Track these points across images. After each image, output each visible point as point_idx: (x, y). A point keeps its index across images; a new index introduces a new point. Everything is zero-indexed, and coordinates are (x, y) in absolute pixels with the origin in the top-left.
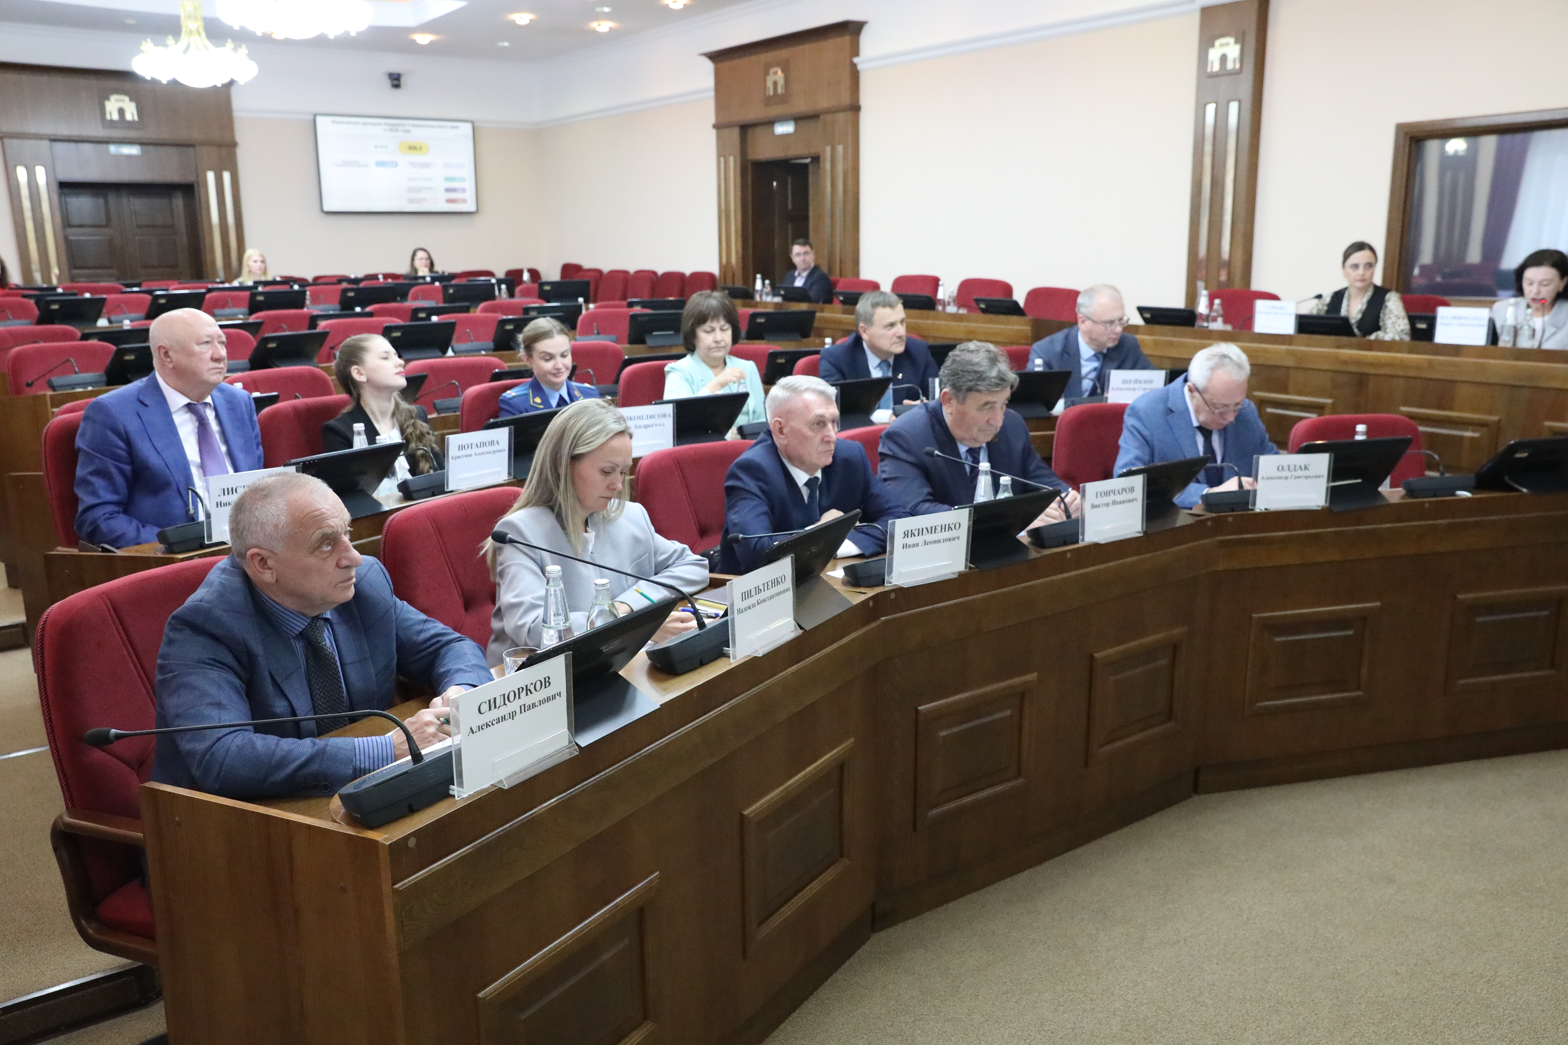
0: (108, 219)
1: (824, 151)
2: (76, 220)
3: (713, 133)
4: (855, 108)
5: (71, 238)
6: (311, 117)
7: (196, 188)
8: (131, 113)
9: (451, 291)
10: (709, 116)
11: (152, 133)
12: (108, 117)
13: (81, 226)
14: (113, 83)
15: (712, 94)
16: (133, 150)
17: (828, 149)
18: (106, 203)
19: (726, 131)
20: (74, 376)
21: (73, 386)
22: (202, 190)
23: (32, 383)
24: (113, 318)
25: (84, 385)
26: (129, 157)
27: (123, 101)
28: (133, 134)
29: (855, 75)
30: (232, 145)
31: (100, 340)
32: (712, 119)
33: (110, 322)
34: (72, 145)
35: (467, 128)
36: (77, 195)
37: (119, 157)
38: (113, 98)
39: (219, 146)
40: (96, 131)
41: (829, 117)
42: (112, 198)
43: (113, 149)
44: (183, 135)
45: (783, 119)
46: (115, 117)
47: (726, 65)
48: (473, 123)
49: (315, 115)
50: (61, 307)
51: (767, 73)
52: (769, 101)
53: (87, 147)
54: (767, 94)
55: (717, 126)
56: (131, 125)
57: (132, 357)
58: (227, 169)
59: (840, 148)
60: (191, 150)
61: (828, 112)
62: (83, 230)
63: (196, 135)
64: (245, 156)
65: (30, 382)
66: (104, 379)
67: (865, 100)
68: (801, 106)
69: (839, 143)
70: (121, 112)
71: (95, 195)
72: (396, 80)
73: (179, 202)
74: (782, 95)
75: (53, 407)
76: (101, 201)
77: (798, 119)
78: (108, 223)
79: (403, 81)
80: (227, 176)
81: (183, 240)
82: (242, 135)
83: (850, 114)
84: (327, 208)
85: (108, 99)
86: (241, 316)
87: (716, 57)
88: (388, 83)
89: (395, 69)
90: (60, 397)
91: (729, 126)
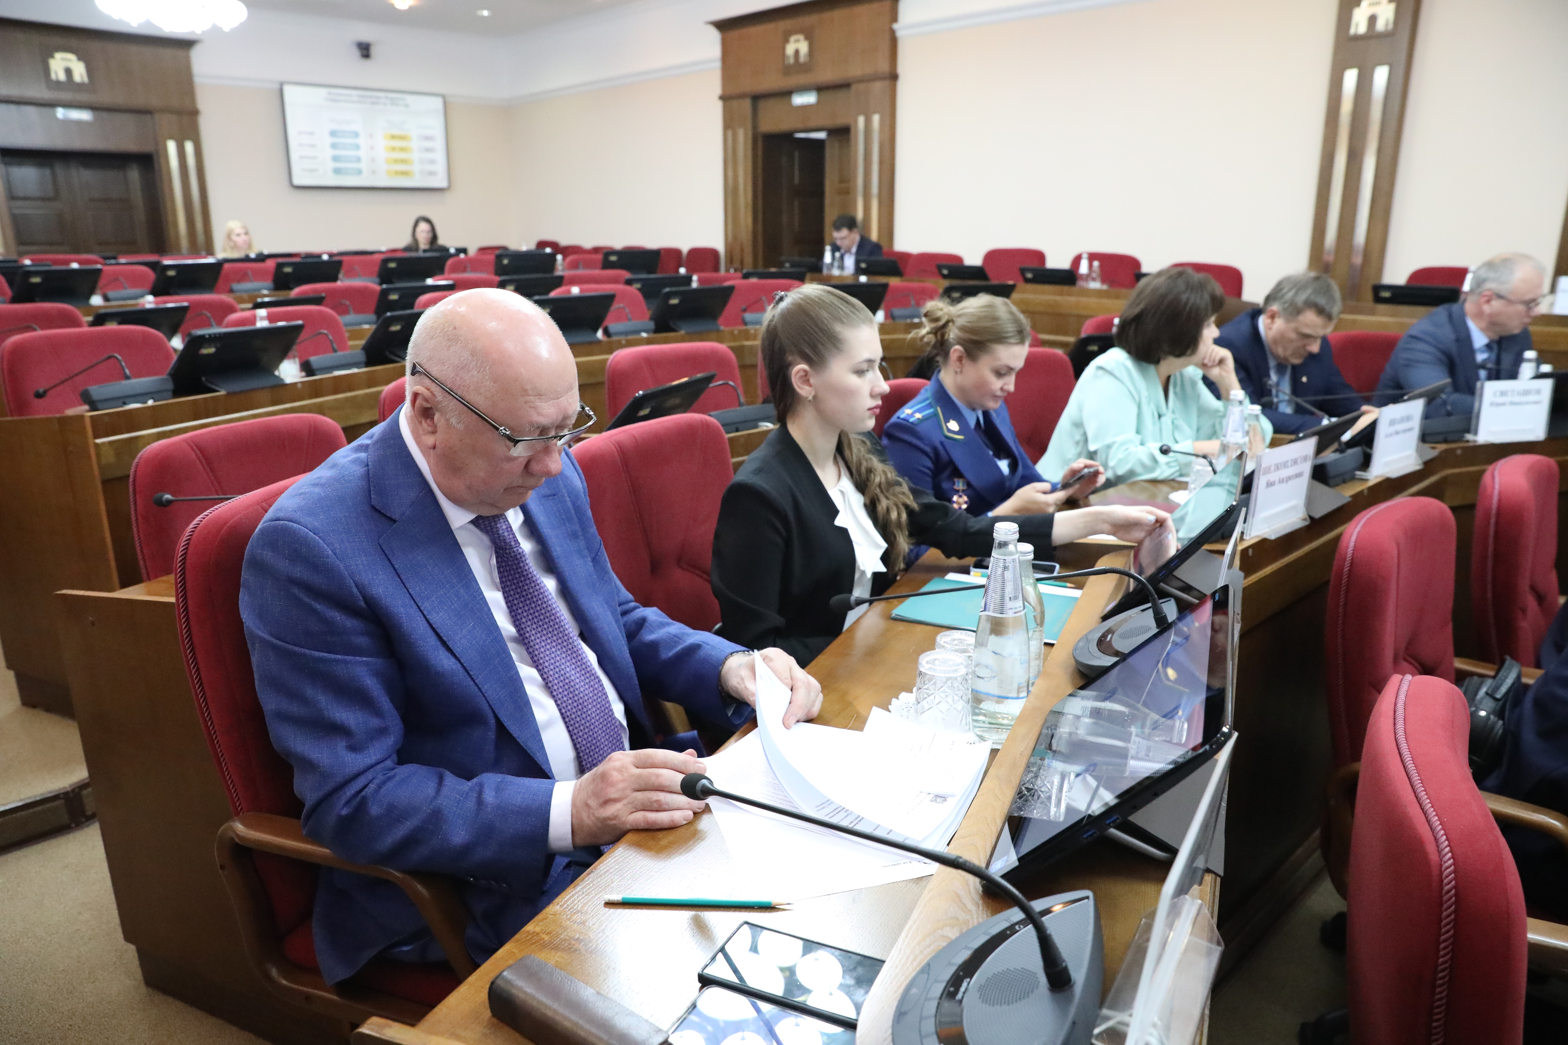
0: (57, 191)
1: (856, 121)
2: (20, 193)
3: (718, 106)
4: (894, 77)
5: (16, 212)
6: (277, 86)
7: (155, 158)
8: (80, 72)
9: (506, 262)
10: (715, 87)
11: (105, 97)
12: (53, 77)
13: (26, 198)
14: (56, 40)
15: (718, 65)
16: (84, 116)
17: (861, 120)
18: (54, 175)
19: (735, 104)
20: (125, 382)
21: (124, 400)
22: (162, 161)
23: (45, 392)
24: (111, 294)
25: (141, 397)
26: (79, 123)
27: (70, 60)
28: (84, 97)
29: (894, 41)
30: (194, 113)
31: (120, 323)
32: (717, 90)
33: (106, 299)
34: (13, 108)
35: (438, 103)
36: (20, 164)
37: (67, 123)
38: (58, 56)
39: (179, 113)
40: (41, 92)
41: (862, 86)
42: (60, 170)
43: (60, 112)
44: (140, 100)
45: (803, 89)
46: (62, 77)
47: (735, 34)
48: (443, 97)
49: (282, 84)
50: (44, 280)
51: (786, 41)
52: (788, 70)
53: (30, 110)
54: (786, 62)
55: (724, 98)
56: (80, 87)
57: (212, 350)
58: (189, 139)
59: (876, 118)
60: (149, 116)
61: (861, 80)
62: (27, 203)
63: (154, 101)
64: (207, 124)
65: (41, 390)
66: (170, 386)
67: (902, 68)
68: (827, 74)
69: (875, 112)
70: (68, 72)
71: (40, 165)
72: (365, 50)
73: (134, 174)
74: (804, 64)
75: (97, 436)
76: (47, 172)
77: (820, 89)
78: (56, 197)
79: (374, 51)
80: (189, 147)
81: (140, 215)
82: (205, 103)
83: (887, 83)
84: (297, 181)
85: (52, 57)
86: (265, 292)
87: (724, 26)
88: (356, 53)
89: (365, 37)
90: (107, 419)
91: (742, 96)
